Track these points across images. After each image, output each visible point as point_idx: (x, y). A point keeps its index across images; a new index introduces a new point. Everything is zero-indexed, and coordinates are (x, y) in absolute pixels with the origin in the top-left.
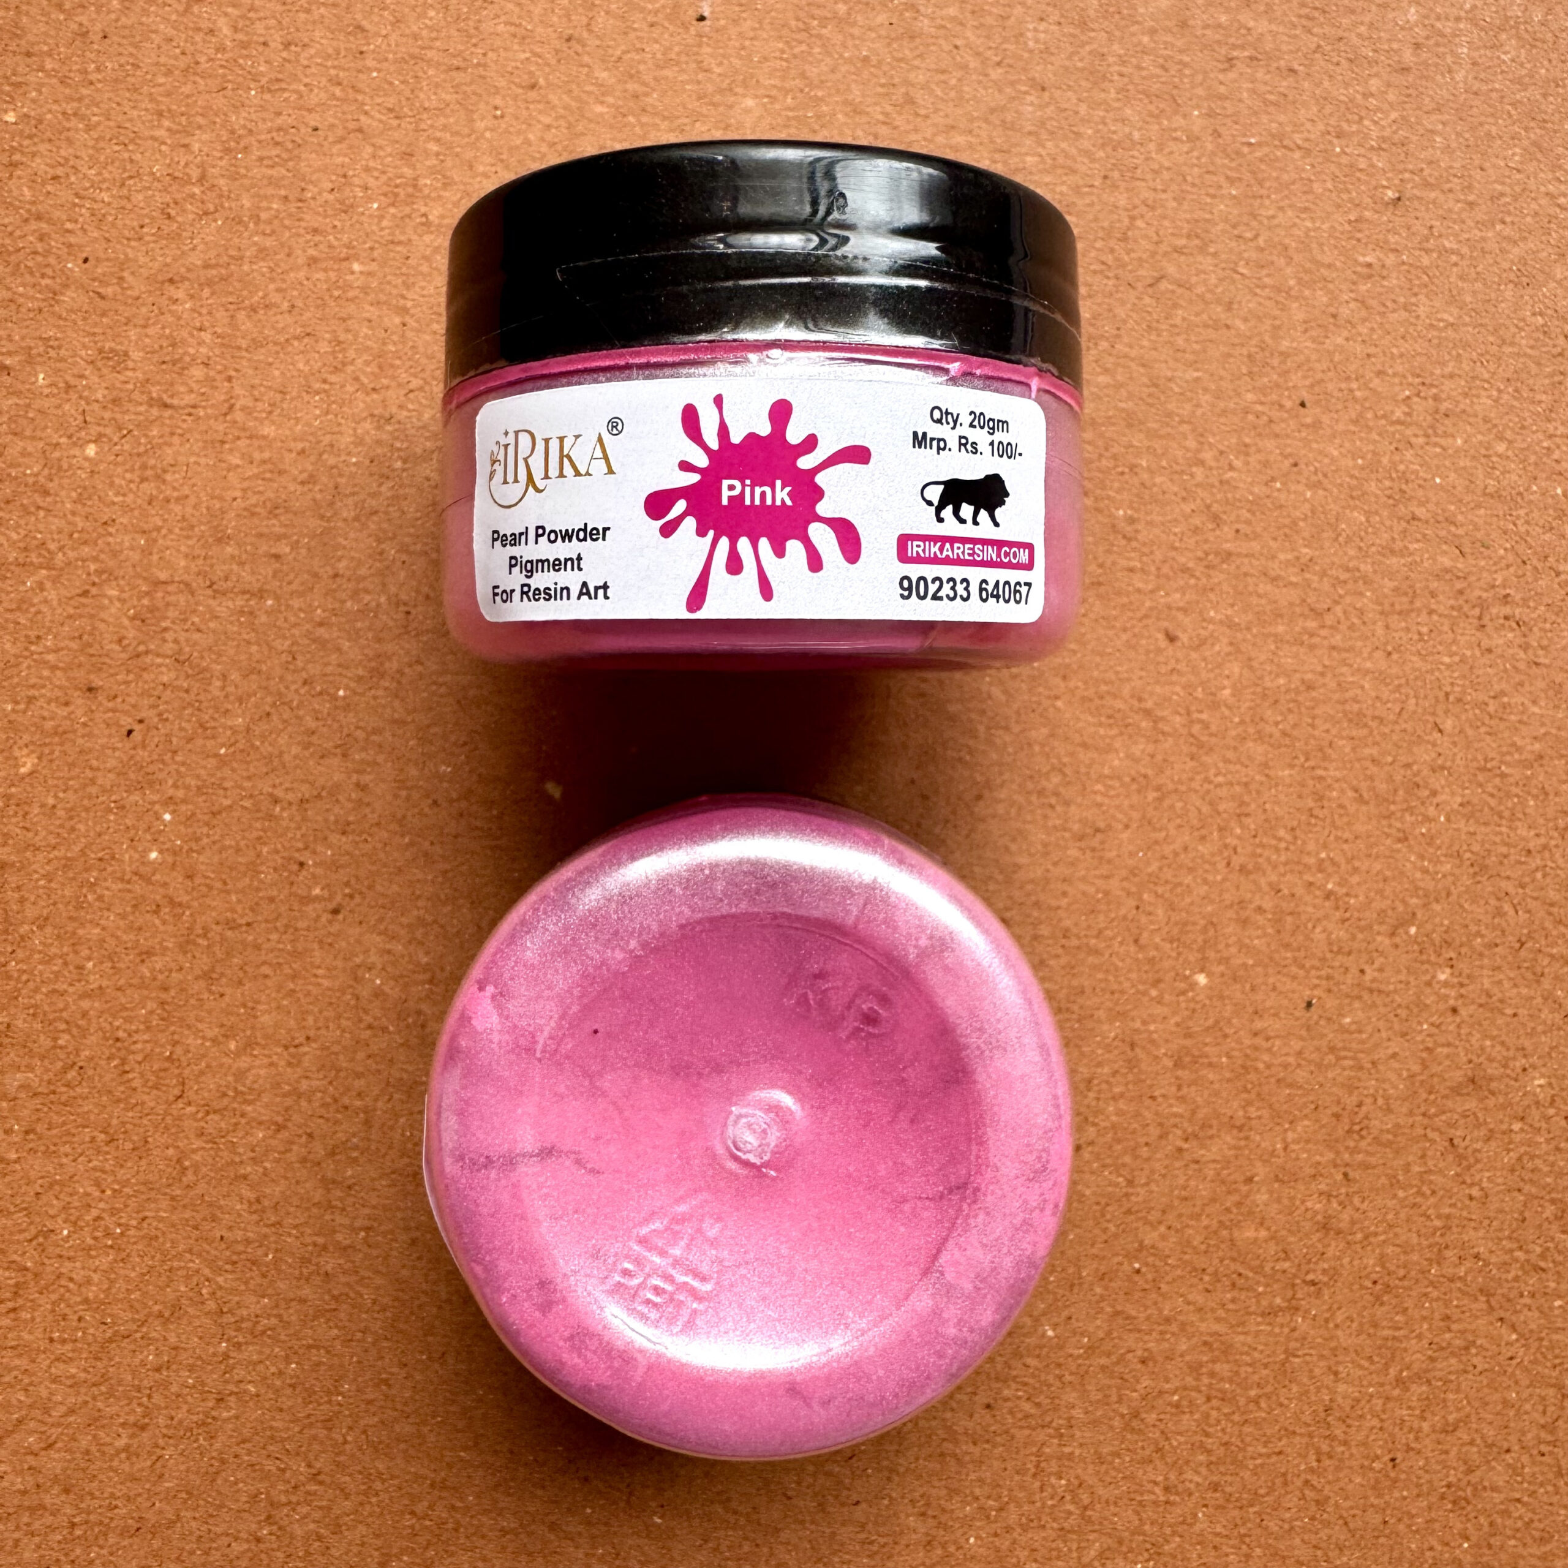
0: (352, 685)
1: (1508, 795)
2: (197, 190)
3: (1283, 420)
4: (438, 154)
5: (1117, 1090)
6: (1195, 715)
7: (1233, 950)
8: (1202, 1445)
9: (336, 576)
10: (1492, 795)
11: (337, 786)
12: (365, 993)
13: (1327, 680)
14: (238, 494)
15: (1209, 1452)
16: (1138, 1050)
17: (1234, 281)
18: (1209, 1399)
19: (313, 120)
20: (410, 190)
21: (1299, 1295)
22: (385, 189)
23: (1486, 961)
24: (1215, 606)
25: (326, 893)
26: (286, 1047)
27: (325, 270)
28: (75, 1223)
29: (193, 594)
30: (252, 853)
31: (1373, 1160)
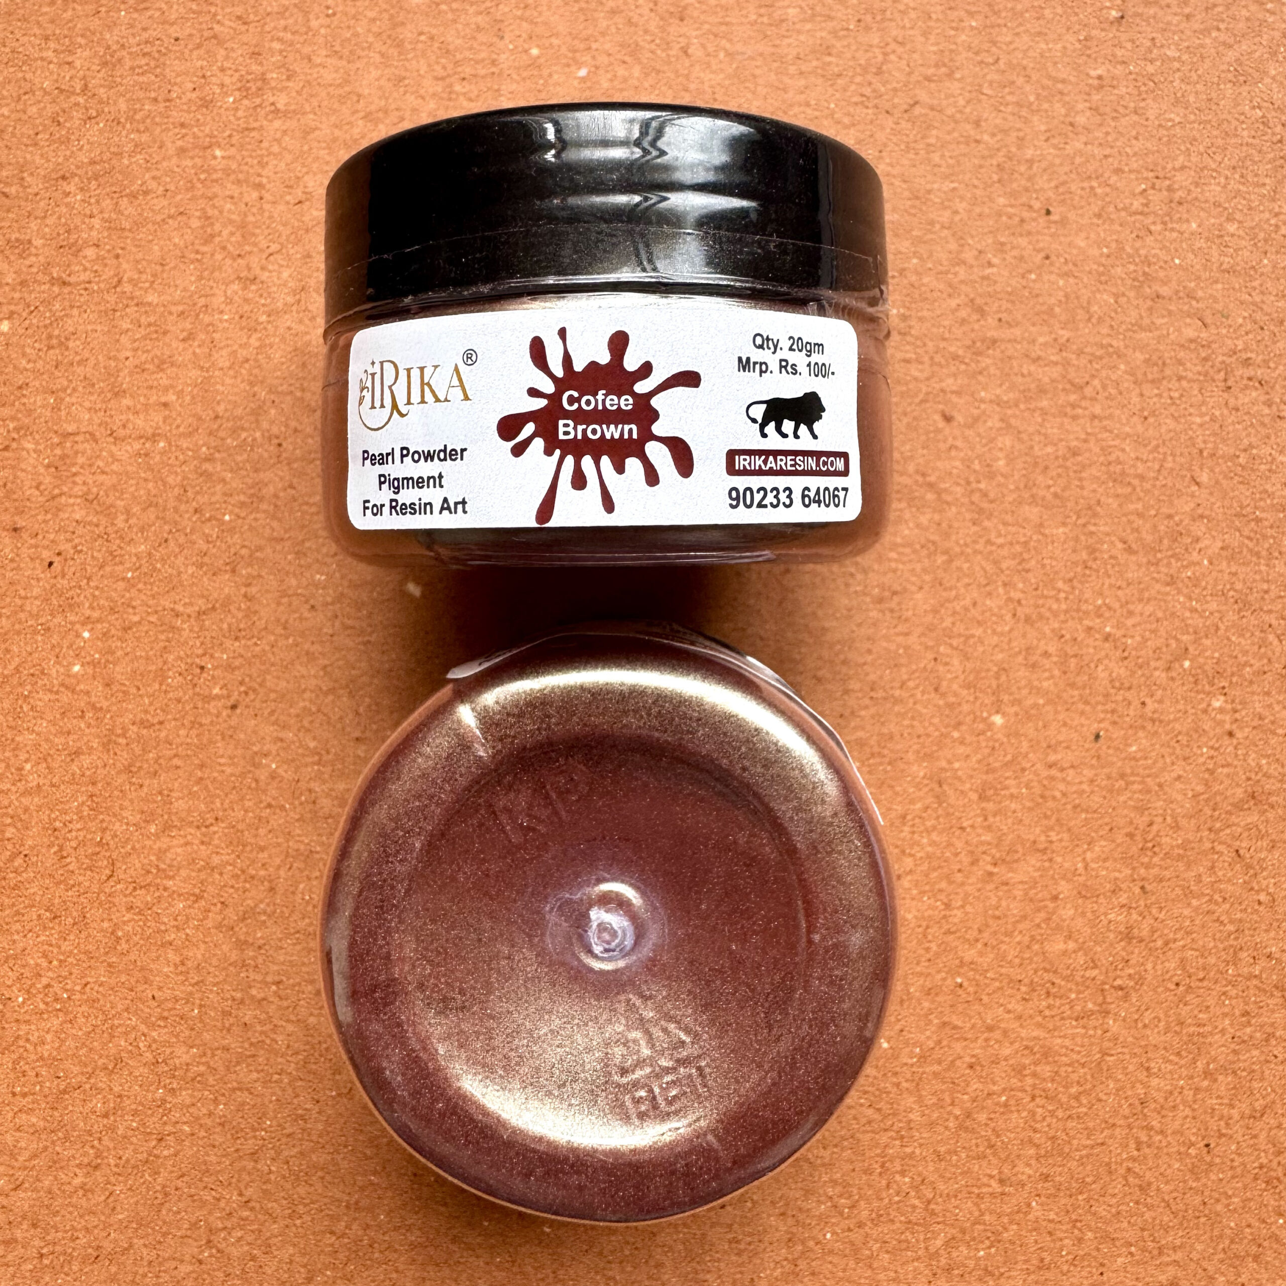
0: (237, 510)
1: (1265, 537)
2: (81, 100)
3: (1034, 220)
4: (281, 51)
5: (929, 824)
6: (974, 485)
7: (1025, 692)
8: (1030, 1141)
9: (217, 417)
10: (1250, 539)
11: (228, 597)
12: (263, 775)
13: (1092, 444)
14: (128, 354)
15: (1038, 1146)
16: (945, 787)
17: (980, 101)
18: (1033, 1098)
19: (174, 31)
20: (259, 84)
21: (1109, 1000)
22: (239, 85)
23: (1255, 687)
24: (985, 388)
25: (225, 692)
26: (198, 827)
27: (192, 158)
28: (28, 992)
29: (96, 441)
30: (160, 661)
31: (1167, 874)
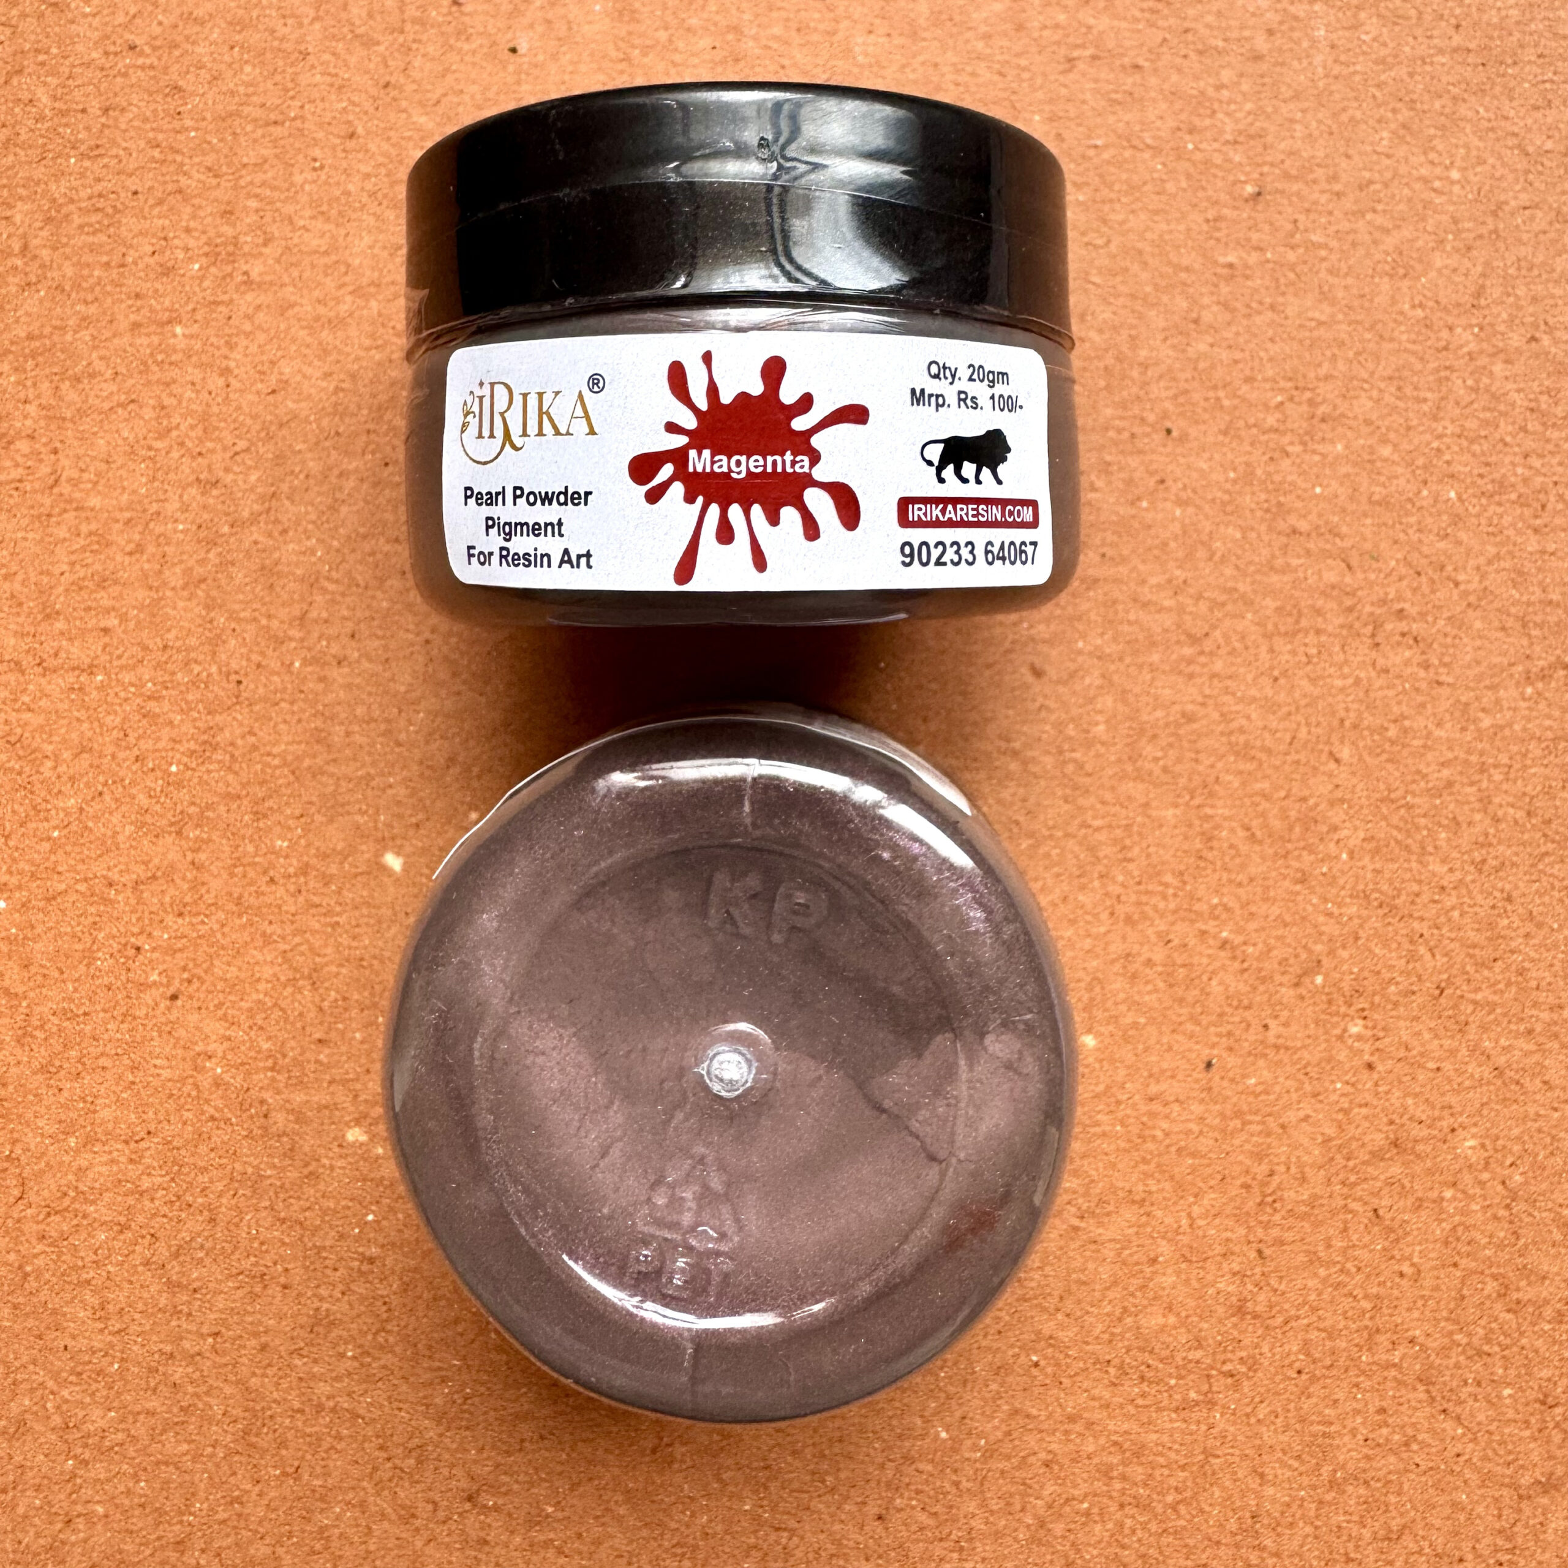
1: (1417, 828)
3: (1148, 435)
4: (257, 211)
6: (1068, 755)
7: (1123, 1008)
10: (1397, 828)
13: (1209, 711)
18: (1121, 1506)
19: (133, 184)
20: (231, 248)
21: (1216, 1388)
22: (206, 249)
23: (1401, 1010)
24: (1083, 636)
27: (148, 335)
31: (1289, 1236)
